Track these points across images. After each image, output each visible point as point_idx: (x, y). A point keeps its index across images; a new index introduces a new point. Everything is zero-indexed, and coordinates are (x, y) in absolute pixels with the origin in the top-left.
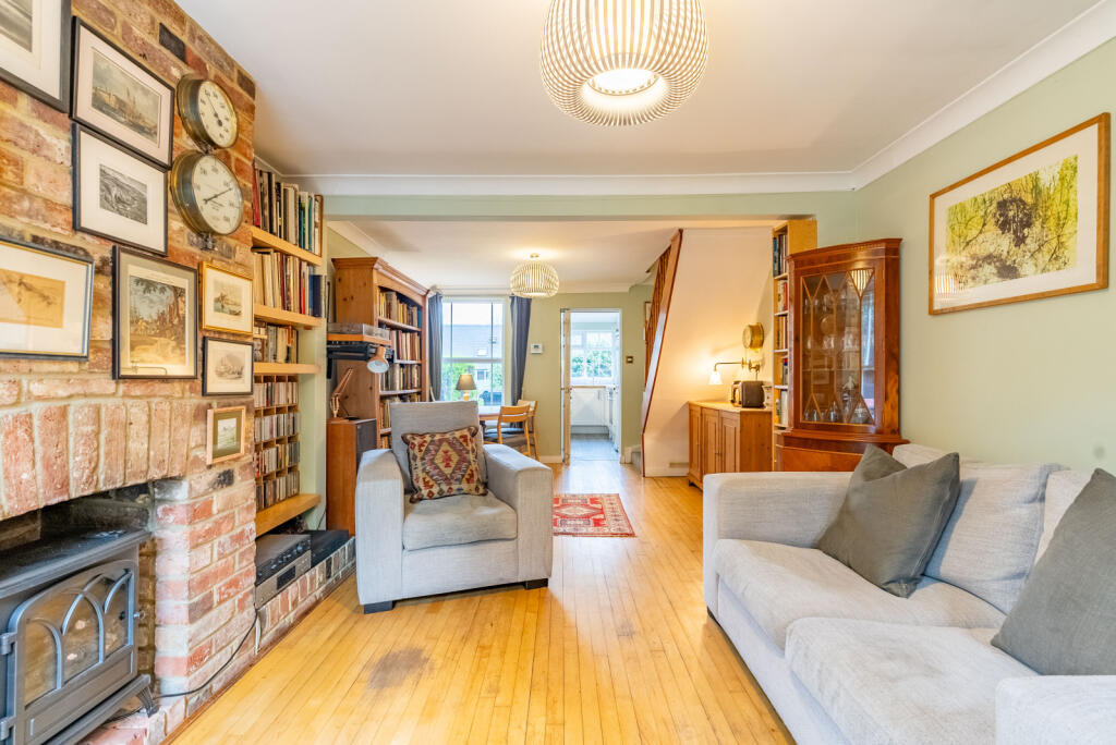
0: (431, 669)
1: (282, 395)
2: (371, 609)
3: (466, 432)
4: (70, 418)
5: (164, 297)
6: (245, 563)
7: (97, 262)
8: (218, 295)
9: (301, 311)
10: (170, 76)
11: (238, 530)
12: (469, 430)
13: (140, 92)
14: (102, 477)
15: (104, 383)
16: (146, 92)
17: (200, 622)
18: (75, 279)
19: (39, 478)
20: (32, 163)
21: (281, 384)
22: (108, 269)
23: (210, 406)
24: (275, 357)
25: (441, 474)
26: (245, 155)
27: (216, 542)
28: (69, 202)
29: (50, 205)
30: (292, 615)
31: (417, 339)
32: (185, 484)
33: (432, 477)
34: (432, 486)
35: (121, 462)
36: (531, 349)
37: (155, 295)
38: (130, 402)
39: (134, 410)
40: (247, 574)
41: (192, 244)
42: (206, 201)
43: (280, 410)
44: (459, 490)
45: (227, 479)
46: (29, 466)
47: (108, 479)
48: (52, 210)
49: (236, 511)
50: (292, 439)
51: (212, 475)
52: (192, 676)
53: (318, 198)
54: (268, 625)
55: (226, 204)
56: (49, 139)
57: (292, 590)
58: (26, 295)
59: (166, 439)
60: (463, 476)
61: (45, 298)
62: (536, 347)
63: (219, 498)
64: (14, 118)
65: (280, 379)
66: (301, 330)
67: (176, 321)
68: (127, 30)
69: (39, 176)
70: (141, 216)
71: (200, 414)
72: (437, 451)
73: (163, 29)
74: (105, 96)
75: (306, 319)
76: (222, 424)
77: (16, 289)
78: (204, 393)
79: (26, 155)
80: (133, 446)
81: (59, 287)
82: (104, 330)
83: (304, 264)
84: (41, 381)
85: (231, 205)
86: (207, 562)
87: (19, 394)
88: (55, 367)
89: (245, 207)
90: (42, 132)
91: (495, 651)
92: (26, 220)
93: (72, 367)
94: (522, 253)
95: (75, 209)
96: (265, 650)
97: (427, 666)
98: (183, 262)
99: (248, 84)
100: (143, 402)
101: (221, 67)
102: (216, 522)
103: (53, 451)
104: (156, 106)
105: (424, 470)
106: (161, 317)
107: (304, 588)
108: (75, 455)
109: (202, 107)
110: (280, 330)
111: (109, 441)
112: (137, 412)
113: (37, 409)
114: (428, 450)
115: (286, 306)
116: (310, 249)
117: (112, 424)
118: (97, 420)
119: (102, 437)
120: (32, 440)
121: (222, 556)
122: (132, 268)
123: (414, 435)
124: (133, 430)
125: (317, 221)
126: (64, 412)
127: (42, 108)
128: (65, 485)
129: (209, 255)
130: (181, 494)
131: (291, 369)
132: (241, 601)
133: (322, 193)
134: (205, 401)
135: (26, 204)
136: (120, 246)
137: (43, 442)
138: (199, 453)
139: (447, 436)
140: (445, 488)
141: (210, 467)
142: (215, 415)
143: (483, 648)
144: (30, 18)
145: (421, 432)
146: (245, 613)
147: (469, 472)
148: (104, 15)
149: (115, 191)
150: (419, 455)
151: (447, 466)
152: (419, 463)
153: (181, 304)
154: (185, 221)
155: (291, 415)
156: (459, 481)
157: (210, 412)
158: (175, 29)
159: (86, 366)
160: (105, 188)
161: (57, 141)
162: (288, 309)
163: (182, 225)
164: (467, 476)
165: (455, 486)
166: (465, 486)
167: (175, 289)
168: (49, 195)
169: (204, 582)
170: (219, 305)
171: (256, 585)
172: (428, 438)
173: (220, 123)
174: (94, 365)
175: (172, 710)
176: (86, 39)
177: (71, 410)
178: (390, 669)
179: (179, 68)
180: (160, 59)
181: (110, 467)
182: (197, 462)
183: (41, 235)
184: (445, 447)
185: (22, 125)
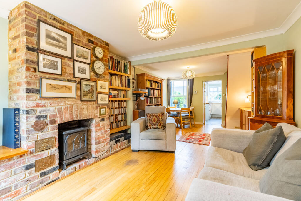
0: (138, 164)
1: (123, 105)
2: (134, 151)
3: (160, 114)
4: (74, 108)
5: (90, 87)
6: (107, 136)
7: (78, 82)
8: (101, 86)
9: (125, 87)
10: (91, 48)
11: (106, 130)
12: (161, 113)
13: (85, 52)
14: (79, 117)
15: (79, 102)
16: (86, 52)
17: (98, 145)
18: (74, 85)
19: (69, 117)
20: (68, 68)
21: (122, 102)
22: (80, 83)
23: (99, 106)
24: (121, 97)
25: (153, 123)
26: (107, 58)
27: (101, 132)
28: (73, 73)
29: (70, 74)
30: (119, 149)
31: (160, 91)
32: (94, 120)
33: (151, 124)
34: (151, 126)
35: (82, 115)
36: (194, 93)
37: (88, 87)
38: (84, 105)
39: (84, 107)
40: (108, 139)
41: (95, 77)
42: (97, 69)
43: (122, 108)
44: (157, 127)
45: (103, 120)
46: (67, 114)
47: (80, 118)
48: (70, 75)
49: (105, 126)
50: (125, 114)
51: (100, 119)
52: (96, 155)
53: (129, 62)
54: (113, 150)
55: (102, 68)
56: (70, 64)
57: (119, 144)
58: (66, 89)
59: (90, 112)
60: (158, 124)
61: (69, 89)
62: (195, 92)
63: (101, 123)
64: (65, 62)
65: (122, 101)
66: (127, 91)
67: (92, 91)
68: (82, 42)
69: (68, 70)
70: (85, 73)
71: (97, 108)
72: (152, 118)
73: (89, 39)
74: (79, 55)
75: (127, 88)
76: (101, 110)
77: (65, 88)
78: (98, 104)
79: (67, 67)
80: (84, 113)
81: (71, 87)
82: (79, 93)
83: (126, 77)
84: (69, 101)
85: (103, 68)
86: (99, 135)
87: (66, 104)
88: (71, 99)
89: (106, 68)
90: (69, 63)
91: (152, 164)
92: (66, 77)
93: (74, 99)
94: (185, 67)
95: (74, 74)
96: (112, 154)
97: (137, 163)
98: (94, 80)
99: (107, 44)
100: (86, 105)
101: (101, 43)
102: (101, 128)
103: (71, 113)
104: (88, 54)
105: (149, 122)
106: (89, 91)
107: (122, 144)
108: (75, 113)
109: (96, 52)
110: (122, 91)
111: (80, 111)
112: (85, 107)
113: (68, 106)
114: (151, 118)
115: (122, 86)
116: (127, 73)
117: (80, 109)
118: (78, 108)
119: (79, 111)
120: (68, 111)
121: (102, 134)
122: (84, 83)
123: (149, 114)
124: (84, 110)
125: (129, 67)
126: (73, 106)
127: (69, 59)
128: (73, 118)
129: (99, 78)
130: (94, 122)
131: (125, 99)
132: (107, 144)
133: (130, 61)
134: (98, 105)
135: (67, 75)
136: (82, 79)
137: (69, 111)
138: (97, 115)
139: (156, 115)
140: (154, 127)
141: (99, 117)
142: (100, 108)
143: (150, 163)
144: (66, 46)
145: (150, 113)
146: (107, 146)
147: (160, 123)
148: (78, 41)
149: (80, 70)
150: (149, 119)
151: (155, 121)
152: (149, 120)
153: (93, 88)
154: (94, 73)
155: (125, 109)
156: (157, 125)
157: (99, 107)
158: (91, 39)
159: (76, 99)
160: (79, 70)
161: (71, 64)
162: (122, 87)
163: (93, 74)
164: (159, 124)
165: (156, 127)
166: (159, 127)
167: (92, 85)
168: (70, 73)
169: (98, 138)
170: (101, 87)
171: (110, 141)
172: (151, 115)
173: (100, 54)
174: (77, 99)
175: (92, 160)
176: (75, 46)
177: (74, 106)
178: (130, 162)
179: (92, 46)
180: (89, 45)
181: (80, 116)
182: (97, 116)
183: (69, 79)
184: (155, 117)
185: (66, 63)
